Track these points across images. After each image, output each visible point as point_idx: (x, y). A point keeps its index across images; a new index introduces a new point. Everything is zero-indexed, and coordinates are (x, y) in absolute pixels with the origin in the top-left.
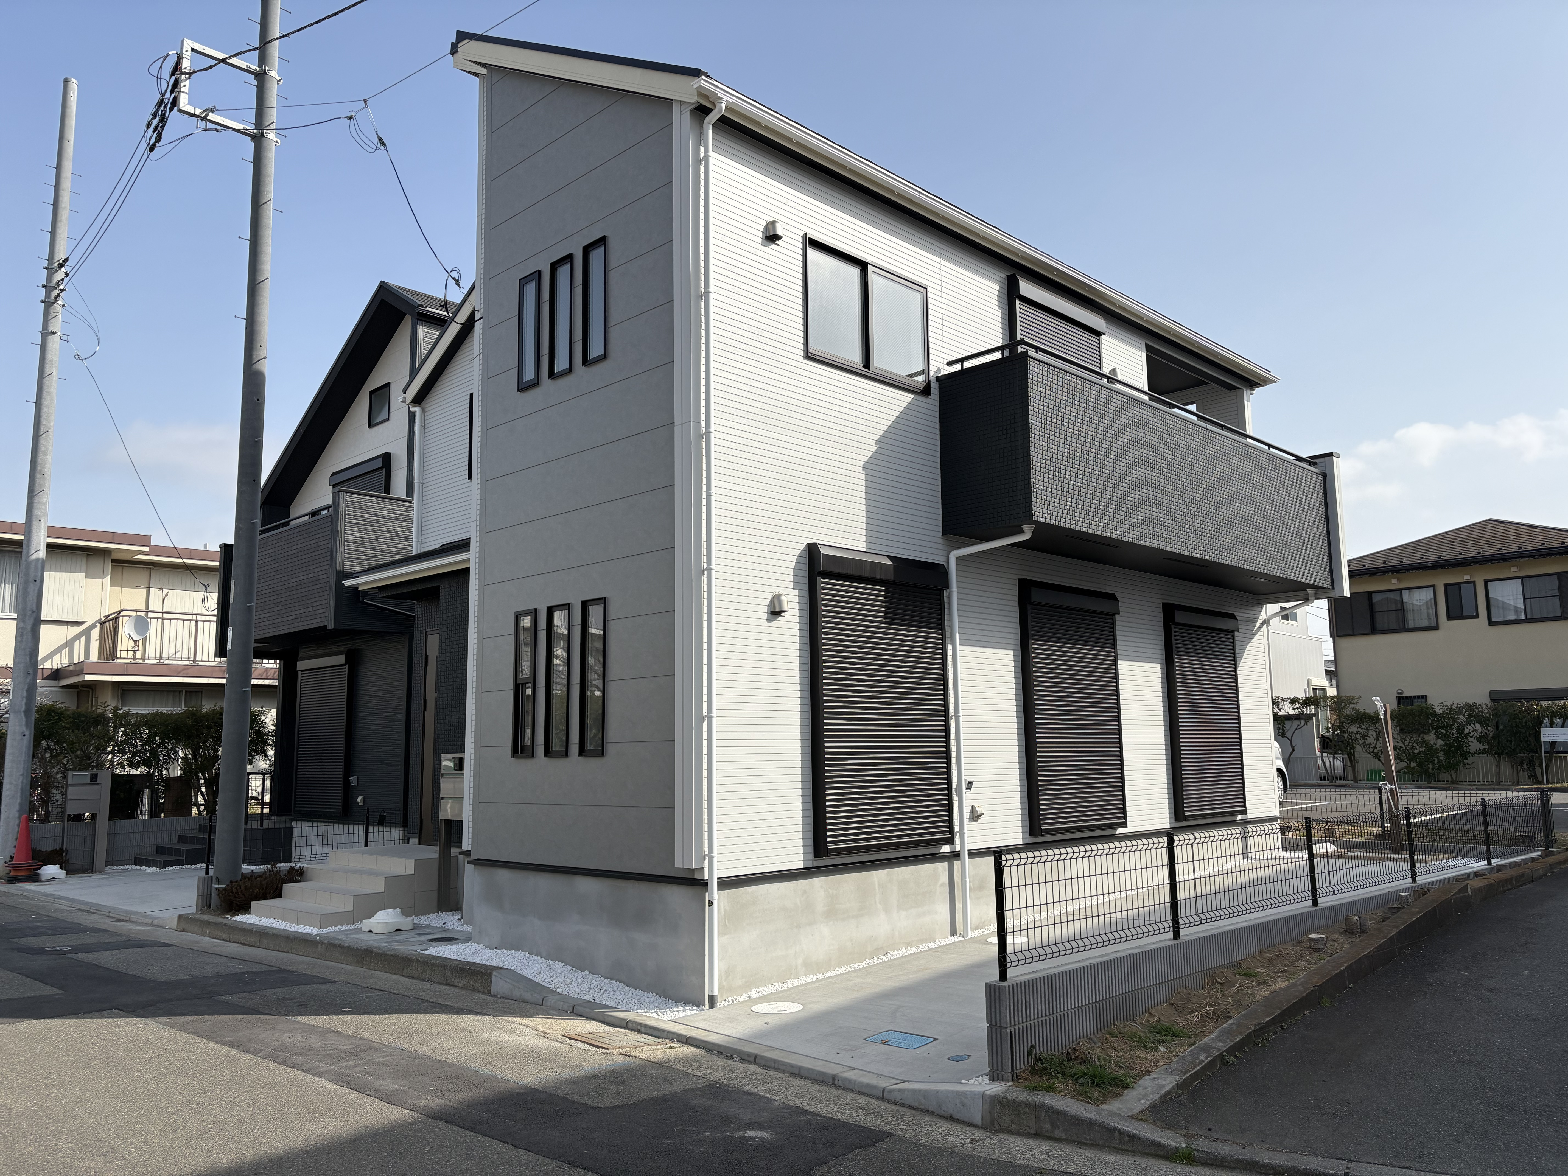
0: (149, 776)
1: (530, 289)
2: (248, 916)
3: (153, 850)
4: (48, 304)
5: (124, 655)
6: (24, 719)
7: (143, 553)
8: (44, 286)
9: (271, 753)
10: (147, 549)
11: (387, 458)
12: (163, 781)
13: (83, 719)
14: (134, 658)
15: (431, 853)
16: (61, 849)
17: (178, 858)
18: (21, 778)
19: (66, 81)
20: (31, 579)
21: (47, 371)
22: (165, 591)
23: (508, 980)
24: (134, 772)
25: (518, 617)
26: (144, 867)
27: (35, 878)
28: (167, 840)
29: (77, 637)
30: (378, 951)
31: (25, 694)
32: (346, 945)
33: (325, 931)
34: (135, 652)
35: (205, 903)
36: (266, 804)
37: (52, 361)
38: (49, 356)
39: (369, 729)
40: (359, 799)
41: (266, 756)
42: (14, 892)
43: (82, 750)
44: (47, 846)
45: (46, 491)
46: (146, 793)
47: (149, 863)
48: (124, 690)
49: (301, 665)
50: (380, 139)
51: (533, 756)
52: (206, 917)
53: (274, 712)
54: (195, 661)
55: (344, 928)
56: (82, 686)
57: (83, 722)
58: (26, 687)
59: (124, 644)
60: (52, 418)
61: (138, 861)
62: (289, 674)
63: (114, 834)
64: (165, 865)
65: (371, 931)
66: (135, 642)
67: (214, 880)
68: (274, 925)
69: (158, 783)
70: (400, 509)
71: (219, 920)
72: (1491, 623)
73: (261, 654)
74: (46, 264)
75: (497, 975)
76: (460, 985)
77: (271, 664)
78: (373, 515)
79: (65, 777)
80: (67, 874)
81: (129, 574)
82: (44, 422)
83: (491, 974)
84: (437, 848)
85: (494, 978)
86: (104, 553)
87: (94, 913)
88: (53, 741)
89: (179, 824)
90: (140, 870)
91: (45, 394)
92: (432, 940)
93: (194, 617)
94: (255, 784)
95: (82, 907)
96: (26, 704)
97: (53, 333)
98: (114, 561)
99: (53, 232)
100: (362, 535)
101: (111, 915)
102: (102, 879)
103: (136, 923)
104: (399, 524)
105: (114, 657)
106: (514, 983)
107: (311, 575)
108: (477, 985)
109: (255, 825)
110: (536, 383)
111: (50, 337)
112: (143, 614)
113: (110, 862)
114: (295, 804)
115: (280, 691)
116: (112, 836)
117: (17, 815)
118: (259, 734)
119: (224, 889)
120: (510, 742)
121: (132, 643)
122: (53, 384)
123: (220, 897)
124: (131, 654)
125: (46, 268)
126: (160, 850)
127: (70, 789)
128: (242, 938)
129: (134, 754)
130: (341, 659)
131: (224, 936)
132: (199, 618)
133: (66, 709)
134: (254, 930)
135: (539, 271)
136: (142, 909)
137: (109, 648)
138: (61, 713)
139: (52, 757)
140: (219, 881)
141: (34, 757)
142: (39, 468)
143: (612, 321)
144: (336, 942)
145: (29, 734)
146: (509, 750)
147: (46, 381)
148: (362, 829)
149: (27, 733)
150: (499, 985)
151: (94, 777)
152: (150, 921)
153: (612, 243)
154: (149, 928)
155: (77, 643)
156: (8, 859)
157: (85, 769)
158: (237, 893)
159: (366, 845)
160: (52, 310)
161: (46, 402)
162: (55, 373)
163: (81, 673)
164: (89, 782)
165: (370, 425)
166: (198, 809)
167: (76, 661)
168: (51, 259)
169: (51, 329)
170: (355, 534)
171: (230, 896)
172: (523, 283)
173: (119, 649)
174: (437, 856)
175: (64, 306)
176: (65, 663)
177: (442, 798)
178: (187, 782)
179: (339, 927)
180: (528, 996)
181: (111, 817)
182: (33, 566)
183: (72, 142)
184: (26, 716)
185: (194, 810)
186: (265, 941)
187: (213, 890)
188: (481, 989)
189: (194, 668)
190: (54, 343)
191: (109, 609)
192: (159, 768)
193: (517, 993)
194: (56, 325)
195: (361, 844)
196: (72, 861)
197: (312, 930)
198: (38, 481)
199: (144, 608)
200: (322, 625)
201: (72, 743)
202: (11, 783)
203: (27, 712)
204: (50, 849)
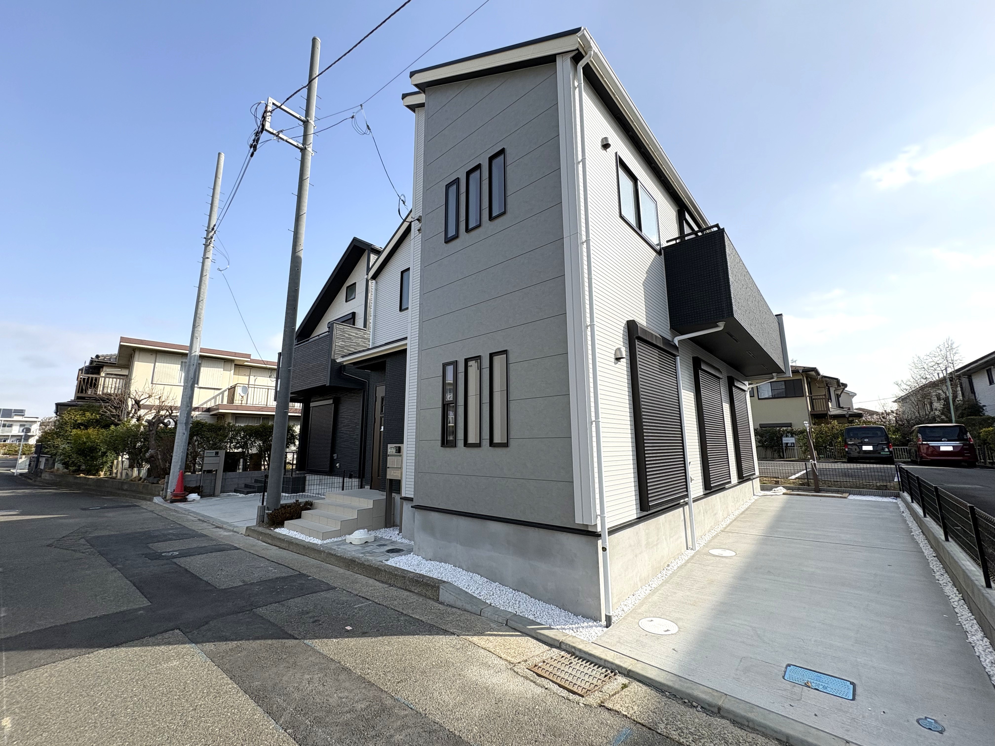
0: (243, 453)
1: (454, 188)
2: (283, 529)
3: (243, 486)
4: (206, 246)
5: (237, 402)
6: (185, 427)
7: (247, 361)
8: (205, 238)
9: (297, 443)
10: (249, 360)
11: (354, 314)
12: (249, 455)
13: (214, 427)
14: (241, 404)
15: (381, 496)
16: (200, 486)
17: (254, 490)
18: (181, 453)
19: (219, 154)
20: (192, 364)
21: (204, 274)
22: (256, 377)
23: (452, 593)
24: (236, 451)
25: (445, 366)
26: (238, 494)
27: (184, 500)
28: (249, 481)
29: (218, 395)
30: (359, 561)
31: (186, 415)
32: (339, 555)
33: (325, 542)
34: (242, 401)
35: (261, 521)
36: (294, 464)
37: (207, 270)
38: (205, 268)
39: (342, 433)
40: (338, 465)
41: (295, 445)
42: (171, 507)
43: (213, 441)
44: (193, 485)
45: (201, 325)
46: (241, 460)
47: (241, 492)
48: (237, 417)
49: (312, 405)
50: (368, 126)
51: (456, 446)
52: (261, 529)
53: (299, 427)
54: (267, 405)
55: (335, 540)
56: (219, 415)
57: (213, 428)
58: (187, 412)
59: (237, 398)
60: (206, 294)
61: (236, 491)
62: (306, 410)
63: (225, 479)
64: (248, 493)
65: (351, 543)
66: (242, 397)
67: (266, 508)
68: (297, 537)
69: (247, 456)
70: (361, 333)
71: (268, 531)
72: (759, 399)
73: (293, 400)
74: (206, 229)
75: (443, 588)
76: (416, 591)
77: (298, 406)
78: (349, 335)
79: (204, 454)
80: (201, 497)
81: (242, 370)
82: (201, 296)
83: (438, 587)
84: (385, 493)
85: (441, 591)
86: (232, 361)
87: (206, 522)
88: (199, 437)
89: (256, 474)
90: (236, 495)
91: (203, 284)
92: (389, 551)
93: (267, 387)
94: (290, 457)
95: (201, 518)
96: (186, 420)
97: (208, 258)
98: (235, 365)
99: (210, 216)
100: (343, 343)
101: (214, 523)
102: (217, 500)
103: (225, 529)
104: (360, 340)
105: (233, 403)
106: (457, 596)
107: (319, 362)
108: (428, 593)
109: (289, 475)
110: (456, 237)
111: (206, 260)
112: (247, 386)
113: (222, 492)
114: (307, 466)
115: (302, 418)
116: (224, 480)
117: (178, 470)
118: (292, 435)
119: (271, 514)
120: (439, 438)
121: (241, 397)
122: (207, 280)
123: (268, 518)
124: (240, 402)
125: (206, 230)
126: (246, 486)
127: (205, 458)
128: (278, 544)
129: (237, 443)
130: (331, 401)
131: (269, 541)
132: (269, 388)
133: (206, 423)
134: (286, 539)
135: (458, 178)
136: (230, 520)
137: (231, 399)
138: (204, 424)
139: (198, 444)
140: (268, 509)
141: (189, 443)
142: (198, 315)
143: (508, 193)
144: (332, 552)
145: (187, 434)
146: (439, 443)
147: (204, 278)
148: (341, 479)
149: (186, 433)
150: (444, 595)
151: (217, 453)
152: (232, 529)
153: (508, 152)
154: (231, 533)
155: (218, 397)
156: (173, 491)
157: (214, 449)
158: (277, 516)
159: (343, 490)
160: (208, 248)
161: (203, 287)
162: (208, 275)
163: (218, 409)
164: (214, 455)
165: (346, 301)
166: (264, 467)
167: (217, 404)
168: (208, 227)
169: (207, 256)
170: (341, 343)
171: (273, 518)
172: (448, 186)
173: (235, 399)
174: (385, 497)
175: (213, 247)
176: (213, 405)
177: (388, 468)
178: (259, 457)
179: (333, 539)
180: (468, 607)
181: (224, 471)
182: (193, 358)
183: (221, 179)
184: (185, 425)
185: (263, 468)
186: (291, 547)
187: (265, 514)
188: (431, 596)
189: (266, 408)
190: (208, 263)
191: (232, 384)
192: (247, 448)
193: (459, 604)
194: (210, 255)
195: (341, 489)
196: (205, 491)
197: (317, 541)
198: (197, 321)
199: (247, 383)
200: (323, 384)
201: (208, 438)
202: (177, 456)
203: (187, 423)
204: (194, 486)
